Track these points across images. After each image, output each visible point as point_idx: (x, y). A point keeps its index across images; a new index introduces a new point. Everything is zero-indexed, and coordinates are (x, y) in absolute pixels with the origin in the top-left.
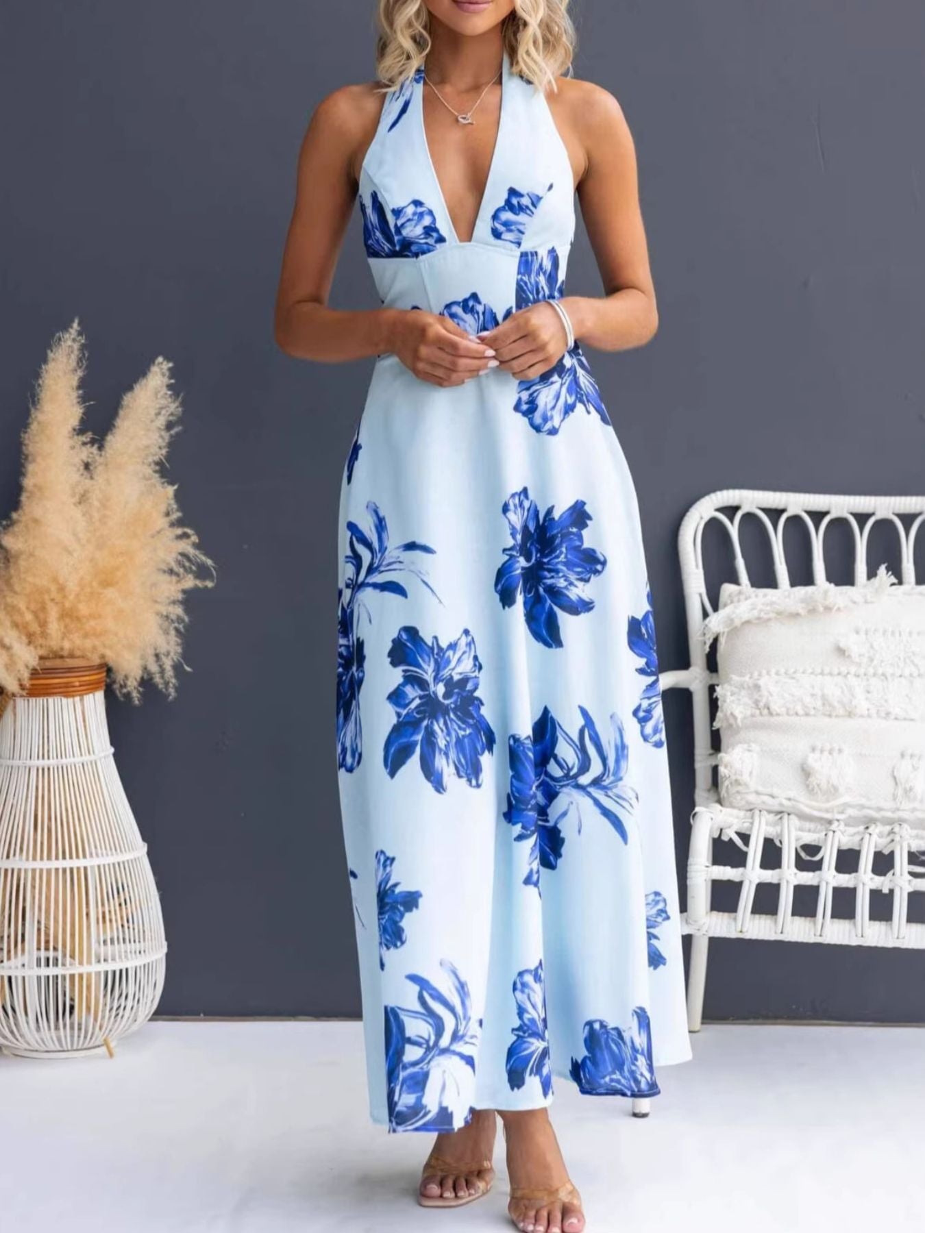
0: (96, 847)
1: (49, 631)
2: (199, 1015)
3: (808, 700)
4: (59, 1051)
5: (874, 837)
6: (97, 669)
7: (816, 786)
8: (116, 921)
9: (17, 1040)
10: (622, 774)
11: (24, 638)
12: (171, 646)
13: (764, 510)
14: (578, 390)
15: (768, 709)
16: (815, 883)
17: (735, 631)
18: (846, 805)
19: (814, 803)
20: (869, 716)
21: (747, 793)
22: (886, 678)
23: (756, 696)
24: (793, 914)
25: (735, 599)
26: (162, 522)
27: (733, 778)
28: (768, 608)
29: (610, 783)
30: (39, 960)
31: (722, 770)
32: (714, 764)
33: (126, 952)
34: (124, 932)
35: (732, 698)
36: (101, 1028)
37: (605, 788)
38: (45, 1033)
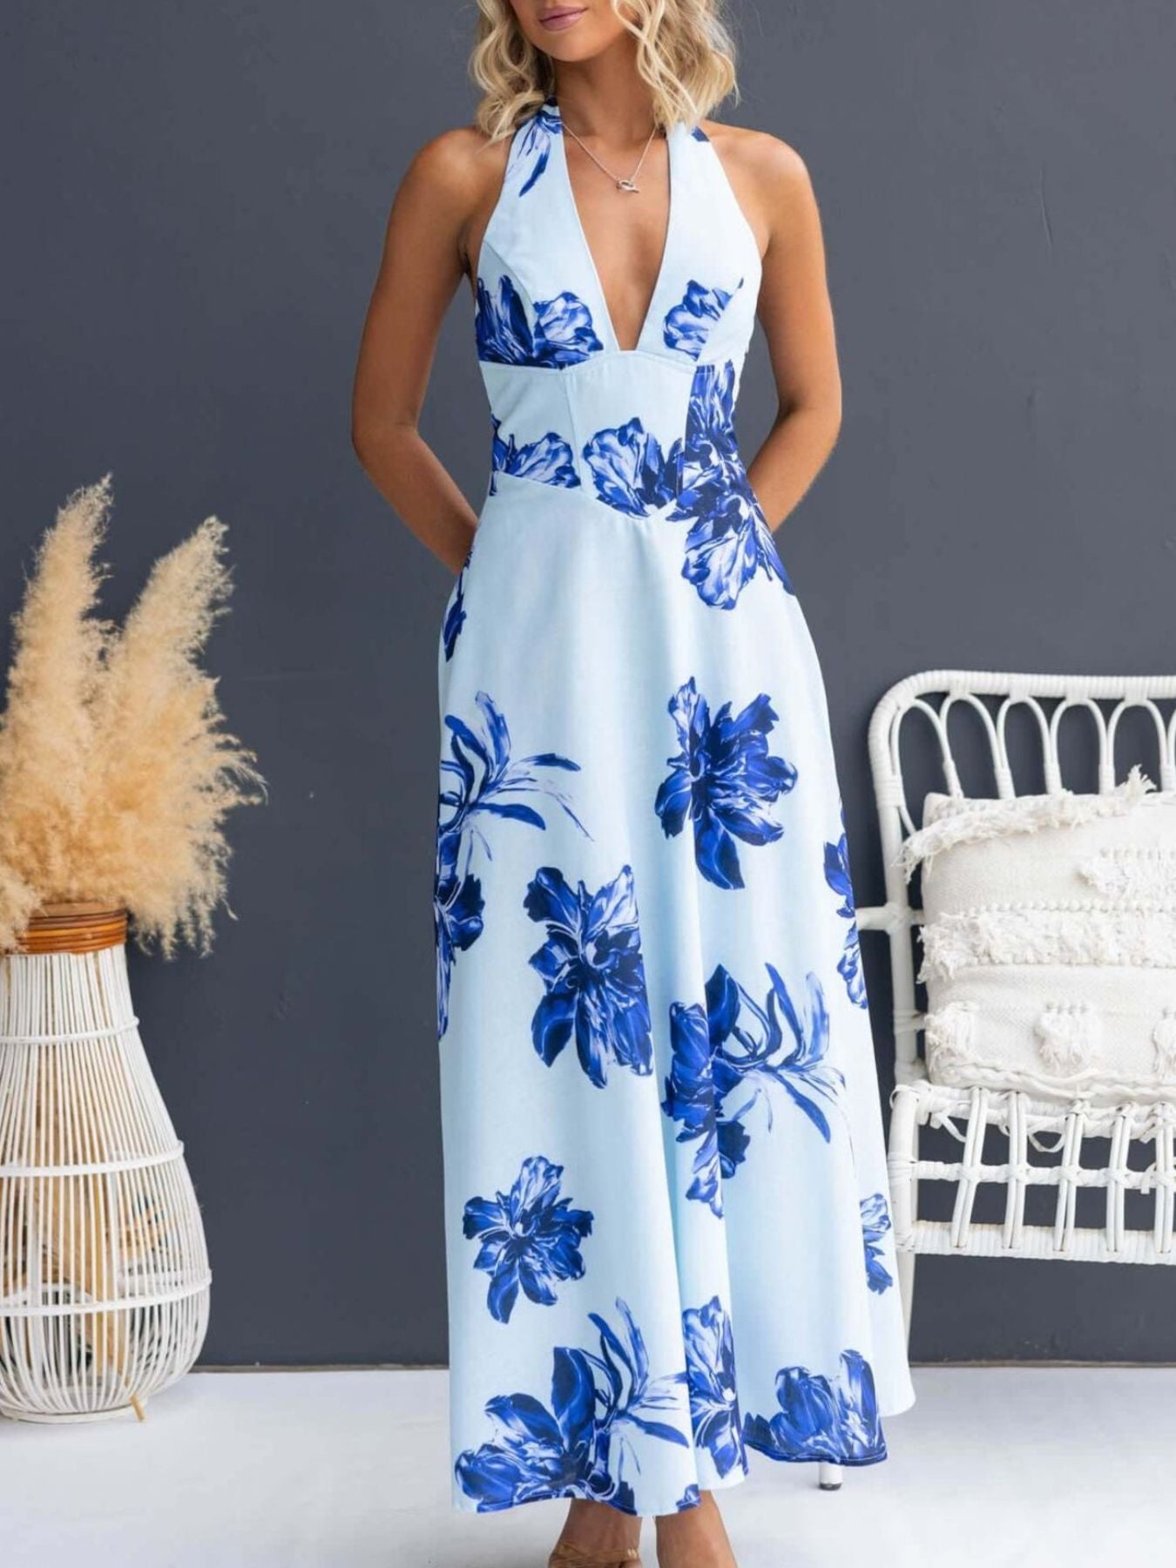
0: (117, 1149)
1: (50, 868)
2: (253, 1364)
3: (1038, 941)
4: (74, 1413)
5: (1130, 1122)
6: (116, 916)
7: (1053, 1056)
8: (145, 1243)
9: (18, 1400)
10: (822, 1051)
11: (19, 875)
12: (212, 884)
13: (981, 697)
14: (758, 549)
15: (989, 955)
16: (1053, 1182)
17: (943, 855)
18: (1093, 1079)
19: (1049, 1078)
20: (1121, 964)
21: (962, 1066)
22: (1142, 913)
23: (973, 940)
24: (1025, 1223)
25: (944, 813)
26: (200, 726)
27: (944, 1045)
28: (987, 825)
29: (807, 1063)
30: (45, 1296)
31: (931, 1036)
32: (919, 1027)
33: (158, 1284)
34: (154, 1257)
35: (942, 943)
36: (127, 1383)
37: (800, 1070)
38: (54, 1391)
